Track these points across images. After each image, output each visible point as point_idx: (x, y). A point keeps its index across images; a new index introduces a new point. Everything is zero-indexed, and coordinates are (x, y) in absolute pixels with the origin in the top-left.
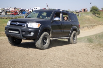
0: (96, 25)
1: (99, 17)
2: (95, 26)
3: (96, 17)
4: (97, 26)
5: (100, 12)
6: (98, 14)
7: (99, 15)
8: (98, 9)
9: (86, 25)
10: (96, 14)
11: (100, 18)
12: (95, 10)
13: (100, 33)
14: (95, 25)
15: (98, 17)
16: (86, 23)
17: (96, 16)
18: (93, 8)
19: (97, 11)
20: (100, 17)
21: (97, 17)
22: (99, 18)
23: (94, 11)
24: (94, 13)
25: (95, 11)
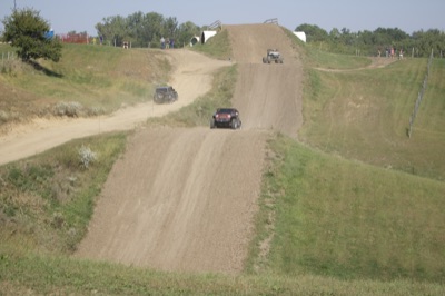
0: (14, 114)
1: (56, 75)
3: (33, 72)
4: (17, 120)
5: (59, 46)
6: (46, 55)
7: (56, 60)
8: (46, 30)
10: (36, 56)
11: (62, 81)
12: (29, 33)
13: (23, 160)
14: (5, 115)
15: (48, 73)
17: (38, 67)
18: (16, 23)
19: (42, 39)
20: (60, 76)
21: (41, 76)
23: (26, 38)
24: (26, 49)
25: (31, 40)
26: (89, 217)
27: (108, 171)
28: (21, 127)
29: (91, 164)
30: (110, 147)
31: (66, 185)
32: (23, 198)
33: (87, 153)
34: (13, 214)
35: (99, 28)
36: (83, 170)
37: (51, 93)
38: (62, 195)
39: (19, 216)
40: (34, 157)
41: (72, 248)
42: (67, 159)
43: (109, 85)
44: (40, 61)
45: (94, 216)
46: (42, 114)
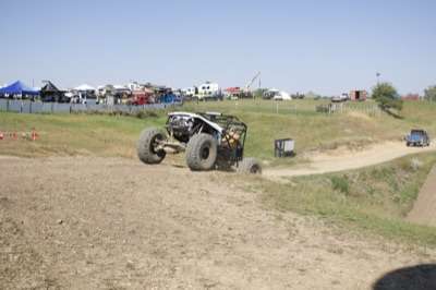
0: (375, 139)
1: (400, 118)
2: (370, 142)
3: (387, 116)
4: (377, 142)
5: (402, 102)
6: (394, 107)
7: (400, 109)
8: (395, 92)
9: (345, 138)
10: (389, 107)
11: (403, 121)
12: (385, 94)
14: (370, 139)
15: (395, 116)
16: (345, 134)
17: (389, 113)
18: (379, 90)
19: (393, 98)
20: (402, 118)
21: (392, 118)
22: (397, 121)
23: (384, 97)
24: (383, 103)
25: (387, 98)
26: (415, 198)
27: (428, 173)
28: (379, 146)
29: (418, 168)
30: (429, 159)
31: (403, 180)
32: (379, 185)
33: (416, 162)
34: (372, 193)
35: (426, 91)
36: (413, 172)
37: (397, 127)
38: (400, 185)
39: (375, 194)
40: (386, 163)
41: (404, 214)
42: (404, 165)
43: (430, 124)
44: (391, 110)
45: (418, 198)
46: (391, 139)
